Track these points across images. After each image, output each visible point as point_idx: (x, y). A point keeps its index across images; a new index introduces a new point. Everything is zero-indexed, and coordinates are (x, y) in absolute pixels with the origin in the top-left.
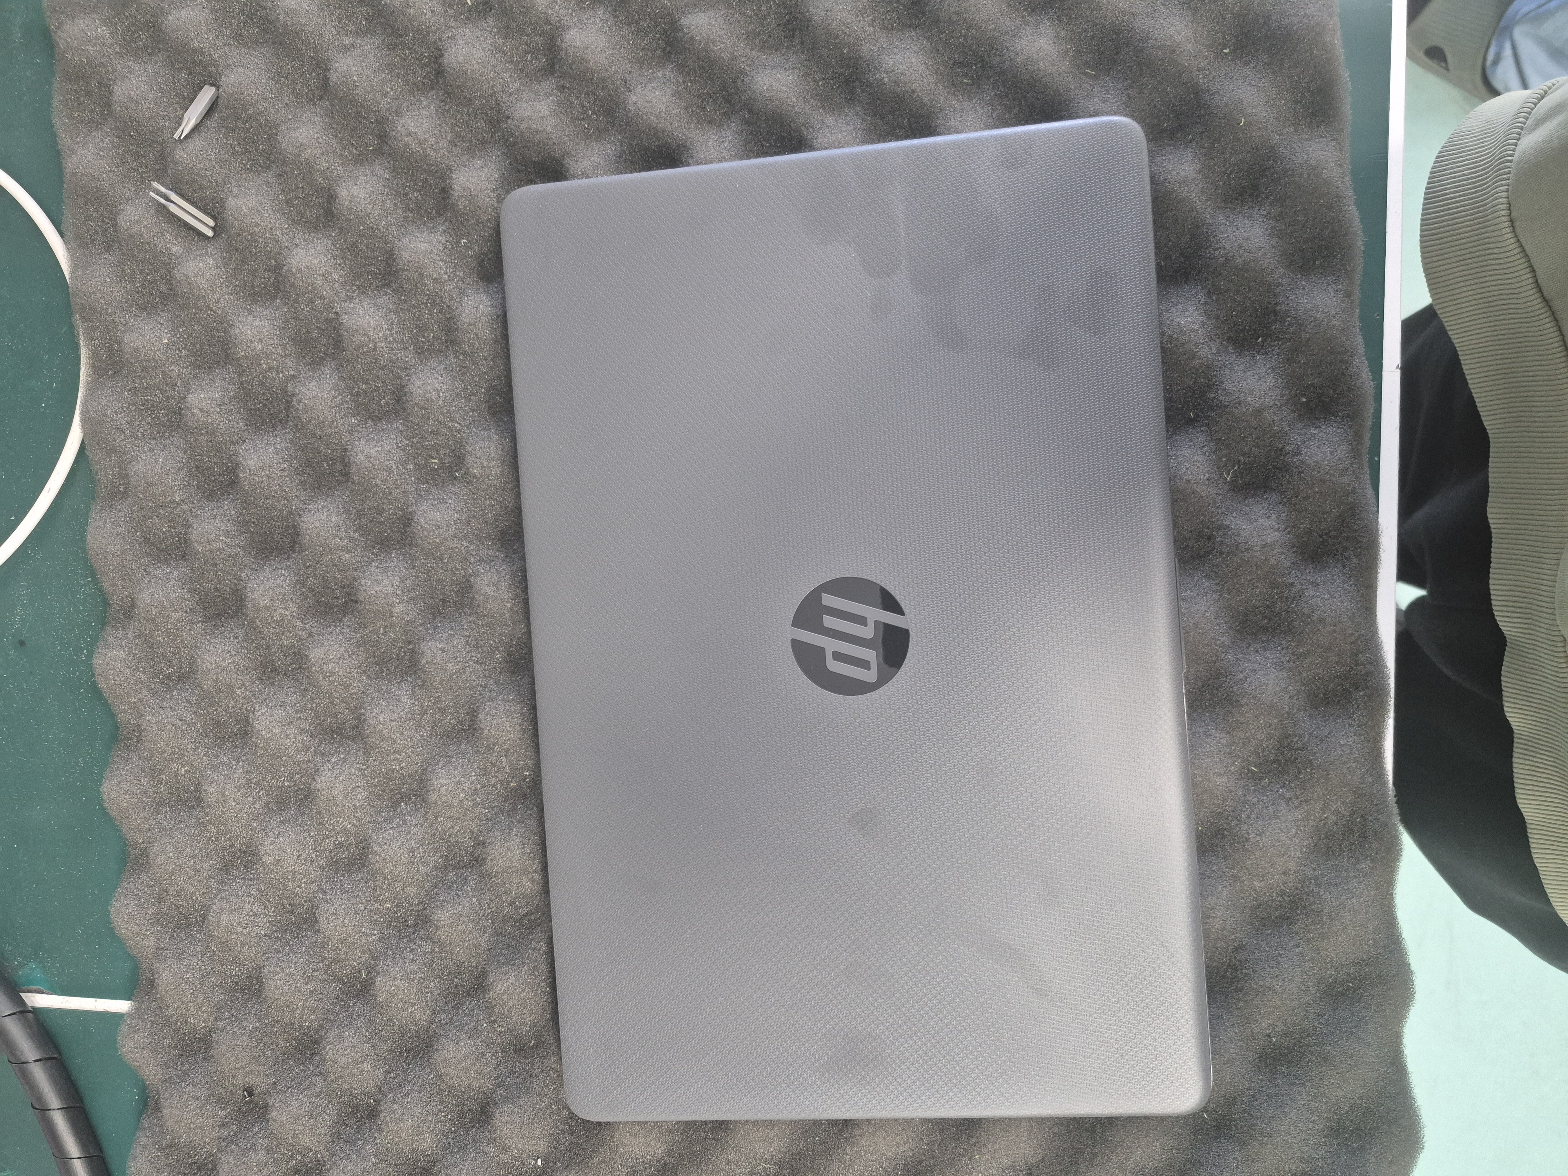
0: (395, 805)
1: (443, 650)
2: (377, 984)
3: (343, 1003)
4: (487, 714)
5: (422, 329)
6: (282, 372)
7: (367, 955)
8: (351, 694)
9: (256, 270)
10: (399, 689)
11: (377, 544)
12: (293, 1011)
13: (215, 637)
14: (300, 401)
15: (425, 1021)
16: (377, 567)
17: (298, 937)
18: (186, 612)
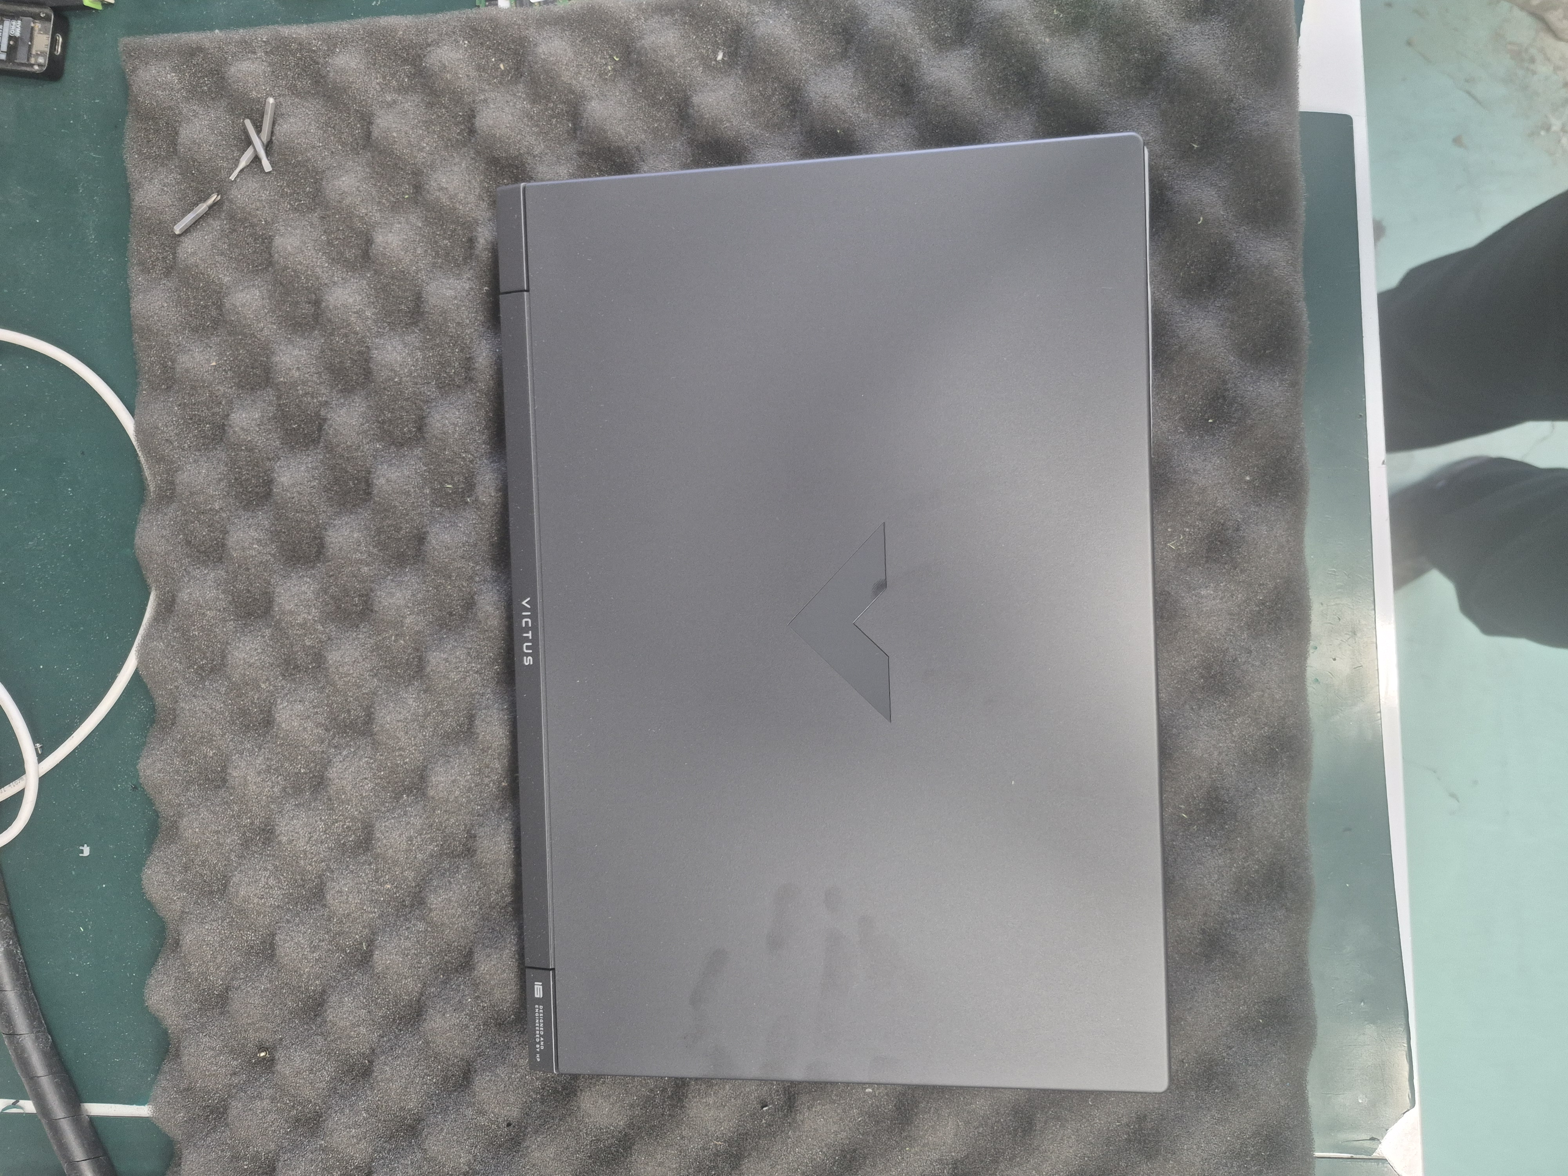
0: (397, 797)
1: (446, 660)
2: (375, 956)
3: (344, 972)
4: (483, 721)
5: (444, 364)
6: (317, 398)
7: (367, 930)
8: (363, 694)
9: (297, 302)
10: (406, 692)
11: (394, 558)
12: (301, 976)
13: (245, 635)
14: (331, 426)
15: (417, 992)
16: (392, 581)
17: (307, 910)
18: (220, 610)
